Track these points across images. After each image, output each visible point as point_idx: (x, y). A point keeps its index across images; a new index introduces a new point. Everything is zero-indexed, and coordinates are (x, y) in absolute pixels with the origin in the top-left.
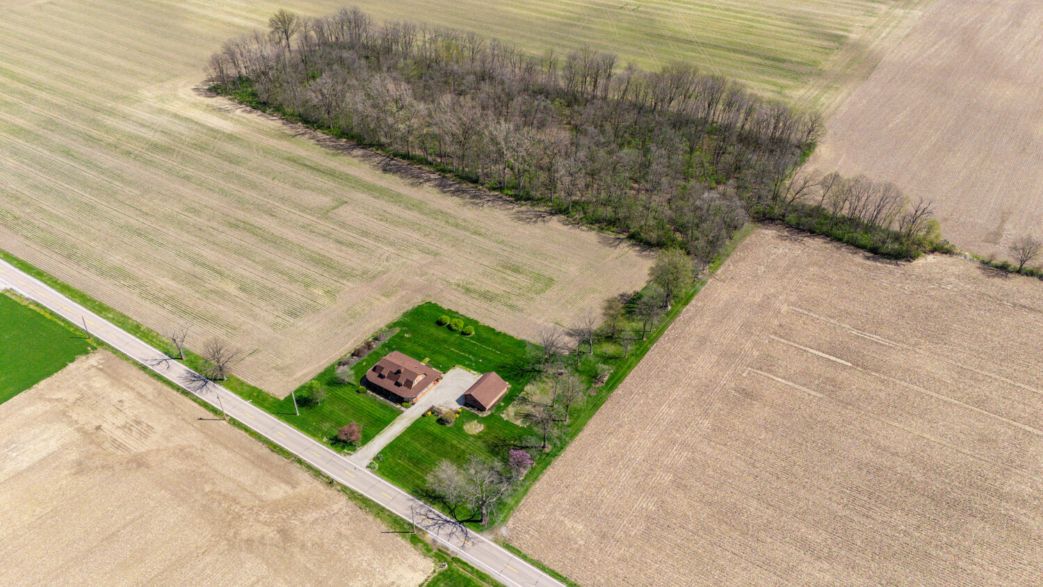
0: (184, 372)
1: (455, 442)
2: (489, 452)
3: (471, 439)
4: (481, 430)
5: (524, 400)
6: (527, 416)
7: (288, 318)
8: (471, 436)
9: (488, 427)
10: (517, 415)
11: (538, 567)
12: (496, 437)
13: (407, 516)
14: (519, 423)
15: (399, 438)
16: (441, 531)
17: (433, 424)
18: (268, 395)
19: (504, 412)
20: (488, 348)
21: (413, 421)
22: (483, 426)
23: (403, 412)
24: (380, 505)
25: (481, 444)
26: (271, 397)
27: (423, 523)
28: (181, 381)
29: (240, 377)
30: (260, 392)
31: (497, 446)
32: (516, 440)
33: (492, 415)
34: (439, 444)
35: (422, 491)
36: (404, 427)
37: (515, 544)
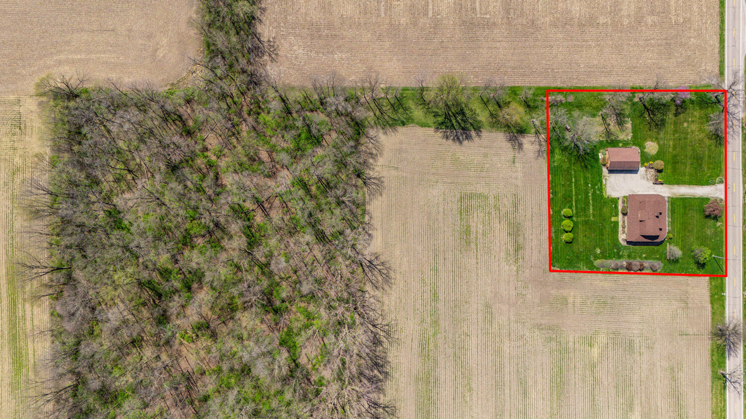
0: (731, 358)
1: (671, 150)
2: (665, 126)
3: (662, 142)
4: (651, 142)
5: (608, 133)
6: (620, 123)
7: (637, 346)
8: (659, 145)
9: (645, 140)
10: (622, 130)
11: (724, 51)
12: (650, 130)
13: (739, 136)
14: (629, 125)
15: (690, 183)
16: (736, 111)
17: (665, 172)
18: (711, 289)
19: (626, 139)
20: (574, 190)
21: (671, 186)
22: (647, 143)
23: (669, 197)
24: (742, 156)
25: (661, 135)
26: (711, 285)
27: (737, 124)
28: (739, 351)
29: (710, 320)
30: (712, 296)
31: (657, 125)
32: (644, 117)
33: (634, 144)
34: (678, 158)
35: (717, 141)
36: (680, 187)
37: (717, 71)
